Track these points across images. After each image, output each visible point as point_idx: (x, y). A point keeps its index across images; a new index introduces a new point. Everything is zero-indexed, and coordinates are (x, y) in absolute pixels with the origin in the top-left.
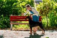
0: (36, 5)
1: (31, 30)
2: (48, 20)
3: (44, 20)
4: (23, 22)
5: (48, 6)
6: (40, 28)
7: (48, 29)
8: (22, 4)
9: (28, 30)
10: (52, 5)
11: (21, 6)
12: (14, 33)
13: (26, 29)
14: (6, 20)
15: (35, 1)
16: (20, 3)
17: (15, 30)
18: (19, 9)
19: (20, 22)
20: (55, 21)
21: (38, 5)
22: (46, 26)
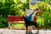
0: (31, 6)
1: (27, 29)
2: (42, 20)
3: (38, 20)
4: (20, 22)
5: (42, 8)
6: (35, 27)
7: (42, 28)
8: (19, 6)
9: (24, 29)
10: (46, 7)
11: (18, 7)
12: (12, 31)
13: (23, 28)
14: (4, 20)
15: (30, 3)
16: (17, 5)
17: (13, 29)
18: (16, 10)
19: (17, 22)
20: (49, 21)
21: (33, 7)
22: (40, 25)
